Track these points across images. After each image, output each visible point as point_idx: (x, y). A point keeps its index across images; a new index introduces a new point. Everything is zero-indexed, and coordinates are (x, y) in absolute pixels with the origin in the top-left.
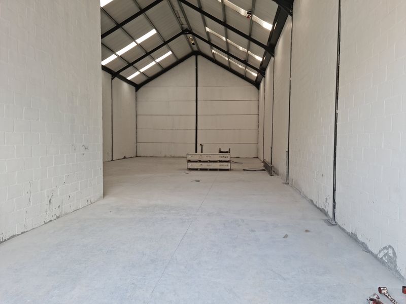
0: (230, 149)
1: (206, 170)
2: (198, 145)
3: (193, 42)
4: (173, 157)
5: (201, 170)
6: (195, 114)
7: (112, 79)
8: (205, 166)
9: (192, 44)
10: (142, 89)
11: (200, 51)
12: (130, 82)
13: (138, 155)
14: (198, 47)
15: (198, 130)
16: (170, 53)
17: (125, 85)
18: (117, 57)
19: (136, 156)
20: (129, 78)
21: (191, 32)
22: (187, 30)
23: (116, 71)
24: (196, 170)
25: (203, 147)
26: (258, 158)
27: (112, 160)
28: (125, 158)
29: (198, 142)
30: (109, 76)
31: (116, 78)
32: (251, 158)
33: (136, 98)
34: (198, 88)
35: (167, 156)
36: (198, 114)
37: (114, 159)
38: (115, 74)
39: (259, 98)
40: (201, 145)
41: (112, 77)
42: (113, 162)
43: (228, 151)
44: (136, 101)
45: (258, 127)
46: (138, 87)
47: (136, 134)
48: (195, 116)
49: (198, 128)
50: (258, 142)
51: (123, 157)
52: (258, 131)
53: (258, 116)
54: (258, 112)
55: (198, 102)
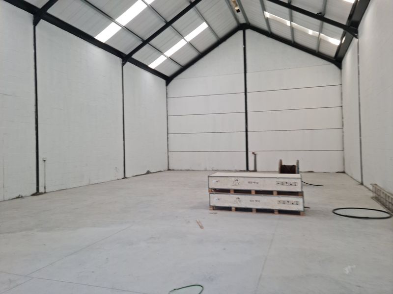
0: (298, 162)
1: (249, 210)
2: (250, 154)
3: (237, 8)
4: (216, 171)
6: (244, 111)
7: (123, 65)
9: (236, 12)
11: (250, 24)
12: (154, 72)
13: (170, 168)
14: (245, 16)
15: (249, 133)
16: (204, 26)
19: (169, 170)
20: (152, 66)
25: (257, 157)
26: (344, 172)
27: (125, 177)
28: (148, 172)
29: (249, 150)
30: (119, 60)
31: (128, 64)
32: (333, 173)
33: (167, 94)
34: (247, 74)
35: (208, 169)
36: (248, 110)
37: (127, 176)
38: (126, 58)
39: (341, 82)
40: (253, 153)
41: (123, 61)
42: (125, 180)
43: (295, 164)
44: (167, 98)
45: (343, 125)
46: (168, 79)
47: (168, 141)
48: (244, 114)
49: (249, 130)
50: (343, 148)
51: (145, 172)
52: (343, 132)
53: (342, 109)
54: (342, 103)
55: (248, 94)
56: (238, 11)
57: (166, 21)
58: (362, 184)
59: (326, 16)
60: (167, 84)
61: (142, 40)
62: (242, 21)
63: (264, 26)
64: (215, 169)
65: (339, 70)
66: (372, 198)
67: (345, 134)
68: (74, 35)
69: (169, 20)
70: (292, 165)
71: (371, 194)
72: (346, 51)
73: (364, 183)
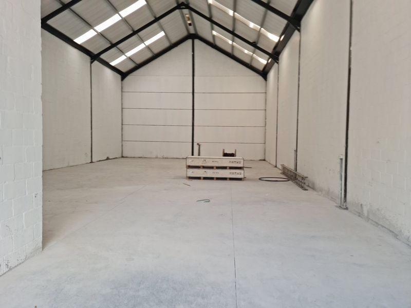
1: (212, 179)
2: (195, 144)
3: (189, 22)
4: (165, 158)
5: (205, 178)
6: (191, 108)
7: (92, 63)
8: (210, 173)
9: (188, 25)
10: (129, 78)
11: (198, 35)
12: (114, 69)
13: (124, 155)
14: (195, 29)
15: (195, 127)
16: (162, 34)
17: (108, 71)
18: (96, 33)
19: (122, 157)
20: (113, 64)
21: (187, 6)
22: (183, 4)
23: (96, 53)
24: (199, 178)
25: (201, 146)
26: (264, 160)
27: (92, 162)
28: (108, 159)
29: (195, 141)
30: (88, 58)
31: (96, 62)
32: (257, 160)
33: (122, 88)
34: (195, 78)
35: (159, 157)
36: (195, 108)
37: (93, 161)
38: (94, 57)
39: (266, 90)
40: (198, 144)
41: (91, 60)
42: (92, 164)
43: (234, 153)
44: (122, 92)
45: (266, 124)
46: (124, 75)
47: (122, 131)
48: (192, 111)
49: (195, 124)
50: (265, 142)
51: (105, 158)
52: (265, 129)
53: (266, 112)
54: (266, 107)
55: (195, 94)
56: (190, 24)
57: (133, 30)
58: (276, 167)
59: (258, 45)
60: (123, 79)
61: (111, 43)
62: (192, 31)
63: (210, 39)
64: (165, 157)
65: (265, 81)
66: (281, 173)
67: (267, 131)
68: (59, 38)
69: (136, 29)
70: (231, 153)
71: (281, 172)
72: (270, 68)
73: (277, 166)
